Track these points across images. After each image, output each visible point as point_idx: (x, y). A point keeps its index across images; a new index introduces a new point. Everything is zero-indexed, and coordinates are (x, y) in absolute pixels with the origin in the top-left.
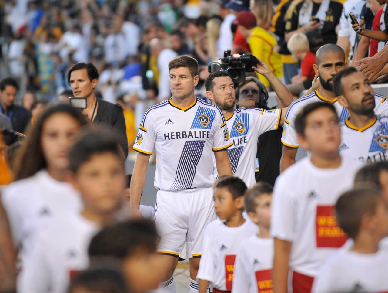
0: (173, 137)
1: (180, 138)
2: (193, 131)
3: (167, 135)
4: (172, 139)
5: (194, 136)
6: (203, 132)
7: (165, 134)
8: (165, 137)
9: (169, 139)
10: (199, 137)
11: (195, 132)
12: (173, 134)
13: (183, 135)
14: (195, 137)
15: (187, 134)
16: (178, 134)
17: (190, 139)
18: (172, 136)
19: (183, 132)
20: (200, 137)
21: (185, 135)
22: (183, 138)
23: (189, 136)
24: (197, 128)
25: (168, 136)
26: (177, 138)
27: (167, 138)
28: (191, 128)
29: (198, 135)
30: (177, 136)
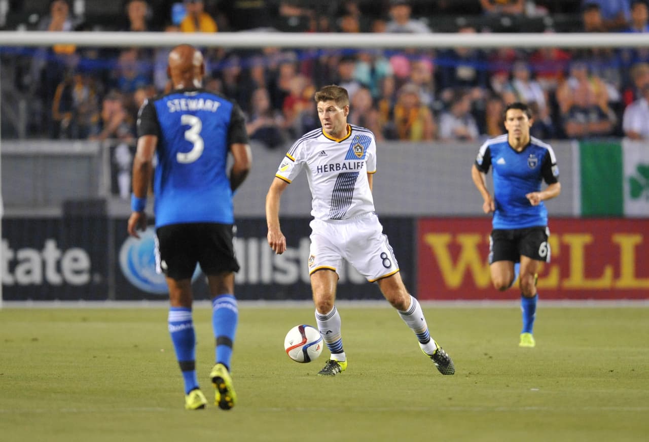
0: (326, 170)
1: (334, 170)
2: (347, 162)
3: (320, 167)
4: (325, 171)
5: (348, 167)
6: (358, 163)
7: (318, 167)
8: (318, 169)
9: (322, 172)
10: (353, 168)
11: (349, 163)
12: (326, 167)
13: (337, 167)
14: (350, 169)
15: (341, 166)
16: (332, 166)
17: (344, 170)
18: (325, 168)
19: (337, 164)
20: (355, 168)
21: (339, 167)
22: (337, 170)
23: (343, 167)
24: (352, 159)
25: (321, 169)
26: (330, 170)
27: (320, 171)
28: (345, 159)
29: (352, 166)
30: (331, 168)
